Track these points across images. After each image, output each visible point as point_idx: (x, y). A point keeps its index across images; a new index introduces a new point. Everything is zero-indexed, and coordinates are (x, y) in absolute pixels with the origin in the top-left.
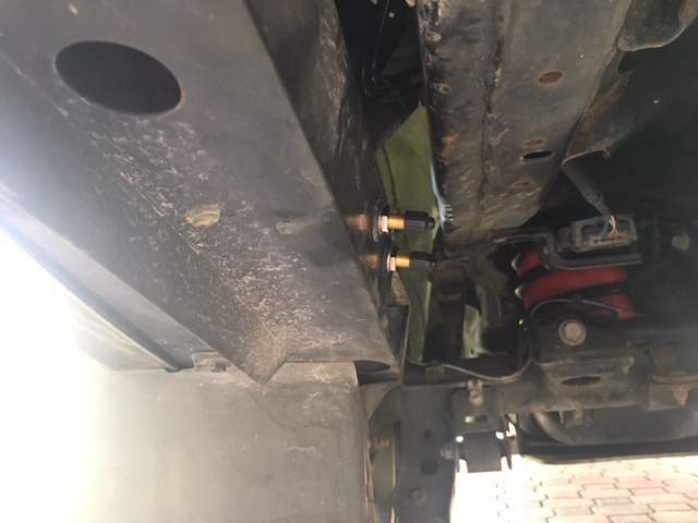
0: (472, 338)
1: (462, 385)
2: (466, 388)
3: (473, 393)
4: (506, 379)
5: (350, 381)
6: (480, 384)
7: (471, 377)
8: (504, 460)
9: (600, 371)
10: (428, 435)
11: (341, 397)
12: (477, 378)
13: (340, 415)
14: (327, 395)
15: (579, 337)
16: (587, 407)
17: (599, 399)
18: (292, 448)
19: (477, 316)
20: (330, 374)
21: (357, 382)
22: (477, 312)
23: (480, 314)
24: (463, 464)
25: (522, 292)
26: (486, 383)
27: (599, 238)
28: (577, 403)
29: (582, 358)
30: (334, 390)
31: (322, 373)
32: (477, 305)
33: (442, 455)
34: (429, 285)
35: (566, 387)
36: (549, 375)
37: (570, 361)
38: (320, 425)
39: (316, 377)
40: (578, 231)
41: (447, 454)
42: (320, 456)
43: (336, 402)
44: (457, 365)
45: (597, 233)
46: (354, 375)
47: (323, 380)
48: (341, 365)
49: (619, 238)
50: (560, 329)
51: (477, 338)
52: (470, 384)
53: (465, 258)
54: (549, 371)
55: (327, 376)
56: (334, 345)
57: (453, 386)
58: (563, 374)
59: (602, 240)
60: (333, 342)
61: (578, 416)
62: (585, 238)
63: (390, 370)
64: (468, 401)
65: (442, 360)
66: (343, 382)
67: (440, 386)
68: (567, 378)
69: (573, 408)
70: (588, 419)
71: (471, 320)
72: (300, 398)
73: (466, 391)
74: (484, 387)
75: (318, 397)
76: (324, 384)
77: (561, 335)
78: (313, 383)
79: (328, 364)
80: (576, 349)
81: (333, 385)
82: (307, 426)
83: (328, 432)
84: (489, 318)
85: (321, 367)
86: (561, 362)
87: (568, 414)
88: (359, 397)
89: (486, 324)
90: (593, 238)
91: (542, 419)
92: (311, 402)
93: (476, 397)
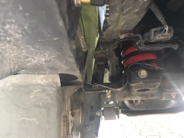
0: (106, 78)
1: (104, 91)
2: (105, 92)
3: (107, 94)
4: (119, 89)
5: (56, 84)
6: (110, 91)
7: (107, 89)
8: (117, 116)
9: (150, 87)
10: (92, 107)
11: (51, 92)
12: (109, 89)
13: (50, 101)
14: (44, 91)
15: (145, 75)
16: (143, 99)
17: (147, 96)
18: (23, 118)
19: (108, 71)
20: (46, 80)
21: (60, 85)
22: (108, 70)
23: (109, 71)
24: (103, 117)
25: (124, 63)
26: (112, 91)
27: (160, 35)
28: (140, 97)
29: (146, 82)
30: (48, 88)
31: (42, 79)
32: (108, 68)
33: (97, 114)
34: (94, 60)
35: (138, 92)
36: (134, 88)
37: (141, 83)
38: (39, 106)
39: (39, 81)
40: (153, 33)
41: (98, 114)
42: (38, 123)
43: (48, 95)
44: (103, 85)
45: (160, 33)
46: (59, 81)
47: (42, 83)
48: (52, 76)
49: (168, 35)
50: (139, 72)
51: (108, 78)
52: (107, 91)
53: (107, 50)
54: (134, 87)
55: (45, 81)
56: (45, 62)
57: (101, 92)
58: (138, 88)
59: (161, 36)
60: (44, 60)
61: (139, 102)
62: (155, 35)
63: (77, 80)
64: (106, 97)
65: (98, 83)
66: (53, 84)
67: (97, 92)
68: (140, 89)
69: (139, 99)
70: (142, 103)
71: (106, 73)
72: (29, 93)
73: (105, 93)
74: (111, 92)
75: (39, 92)
76: (42, 85)
77: (139, 74)
78: (37, 85)
79: (45, 75)
80: (143, 79)
81: (47, 86)
82: (31, 107)
83: (43, 110)
84: (112, 72)
85: (42, 76)
86: (138, 84)
87: (136, 101)
88: (61, 92)
89: (110, 74)
90: (158, 35)
91: (126, 102)
92: (35, 94)
93: (109, 95)
